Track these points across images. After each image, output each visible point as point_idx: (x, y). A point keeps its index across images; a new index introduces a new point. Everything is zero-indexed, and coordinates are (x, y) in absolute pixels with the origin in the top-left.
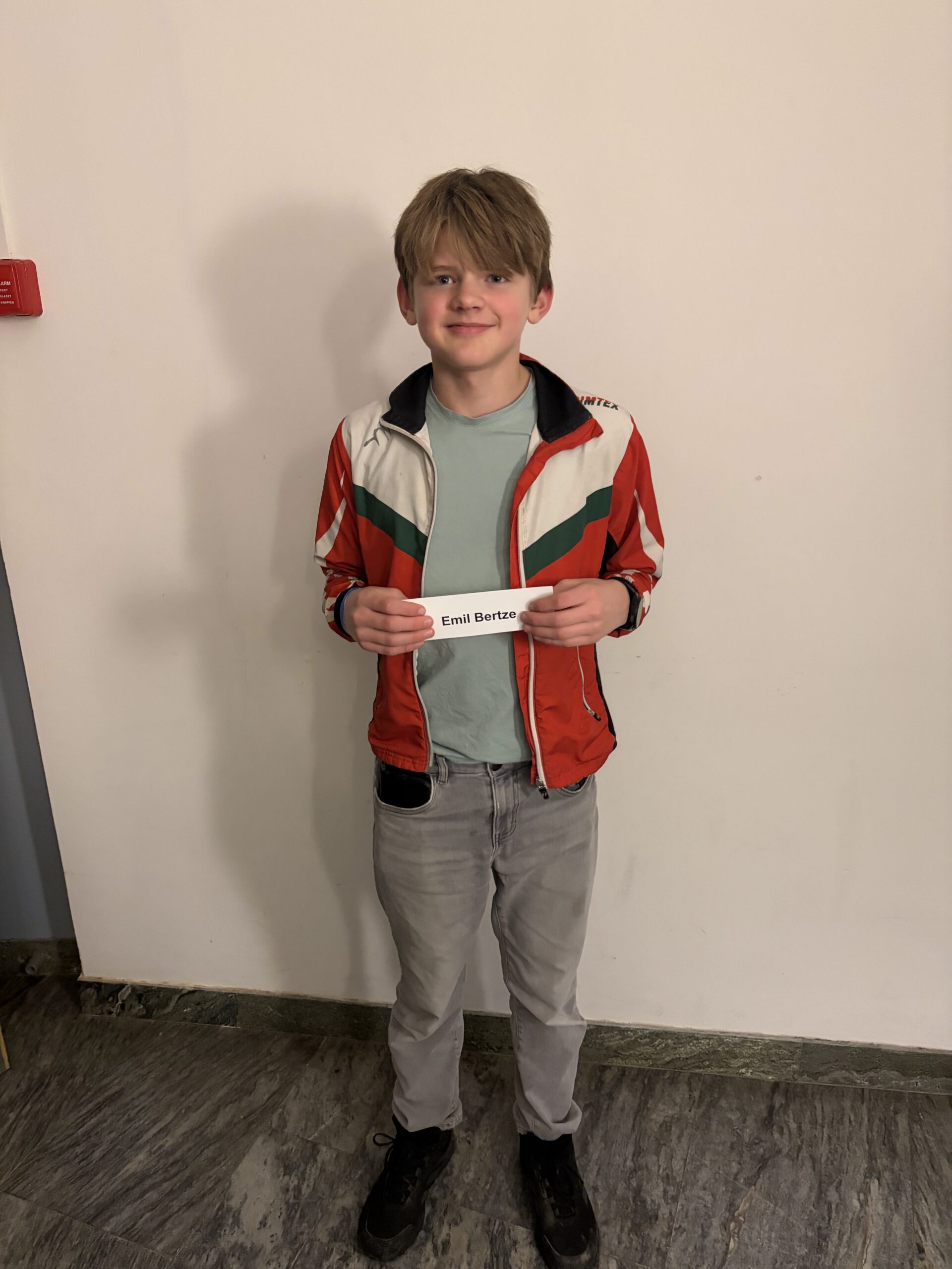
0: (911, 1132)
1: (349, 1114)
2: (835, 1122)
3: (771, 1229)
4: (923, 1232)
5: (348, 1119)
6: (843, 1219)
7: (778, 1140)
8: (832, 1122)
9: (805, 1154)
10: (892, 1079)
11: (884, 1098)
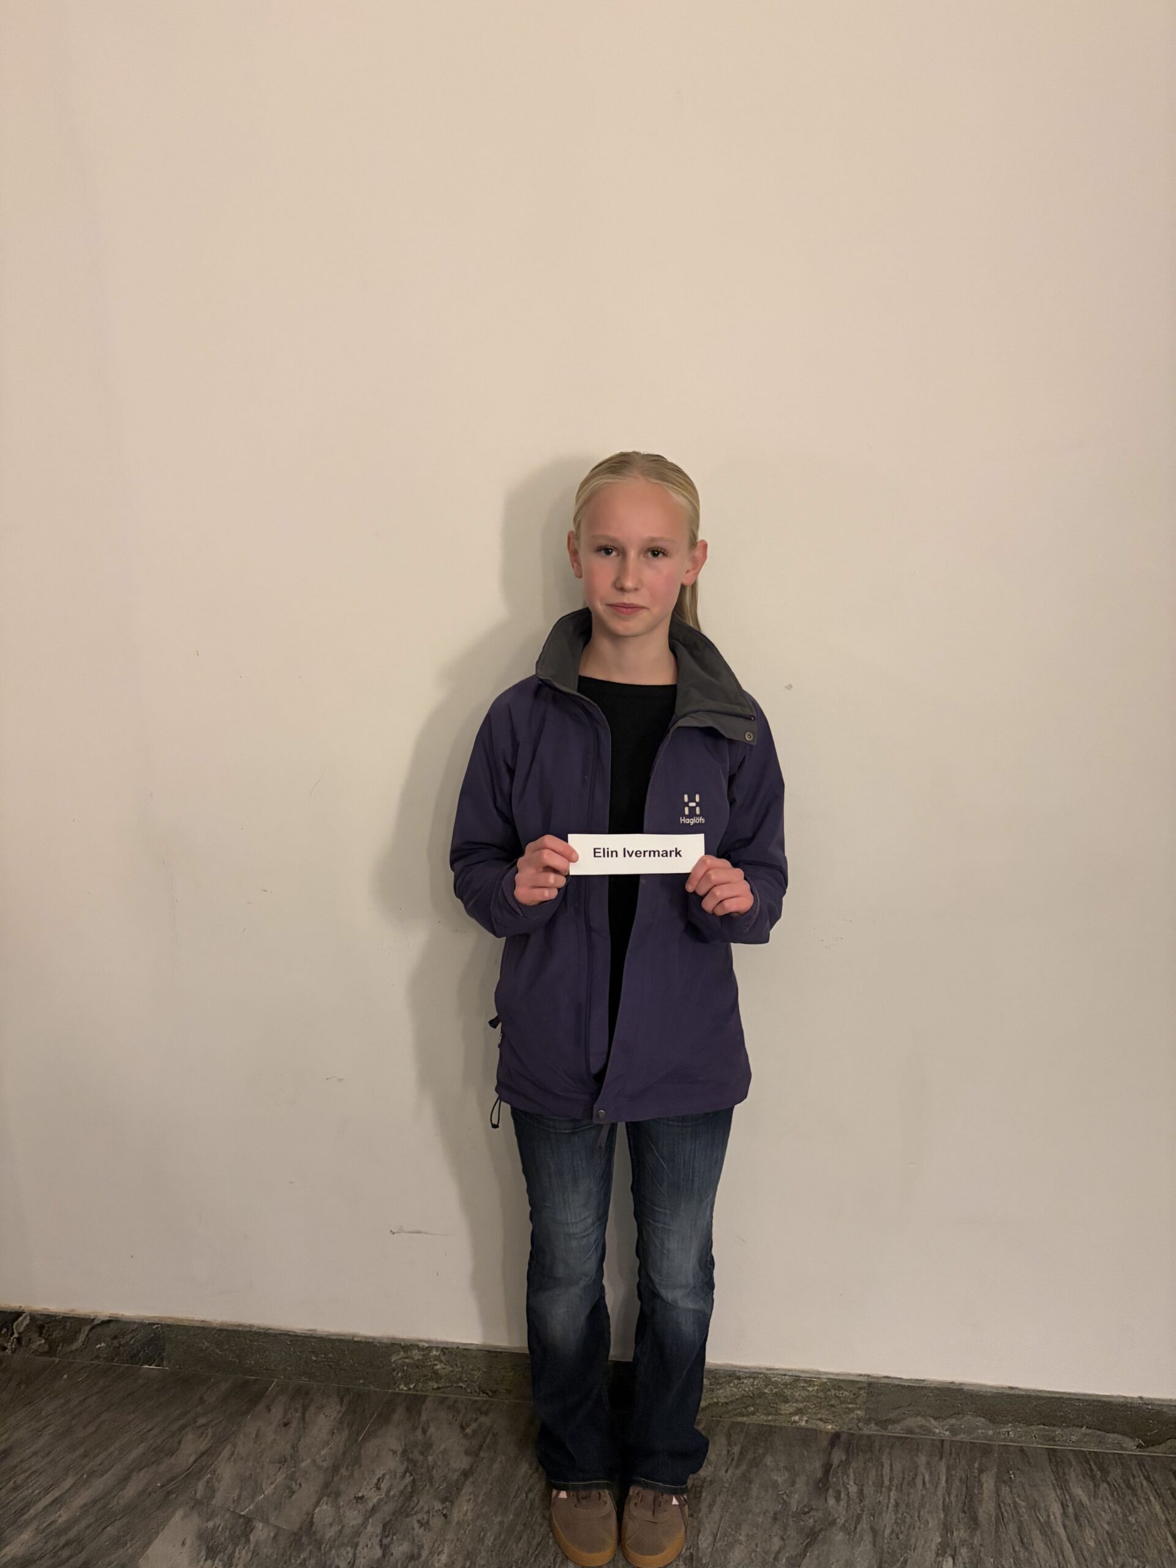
0: (998, 1495)
1: (296, 1482)
2: (905, 1483)
5: (295, 1487)
7: (832, 1507)
8: (902, 1484)
9: (864, 1525)
10: (978, 1428)
11: (968, 1452)
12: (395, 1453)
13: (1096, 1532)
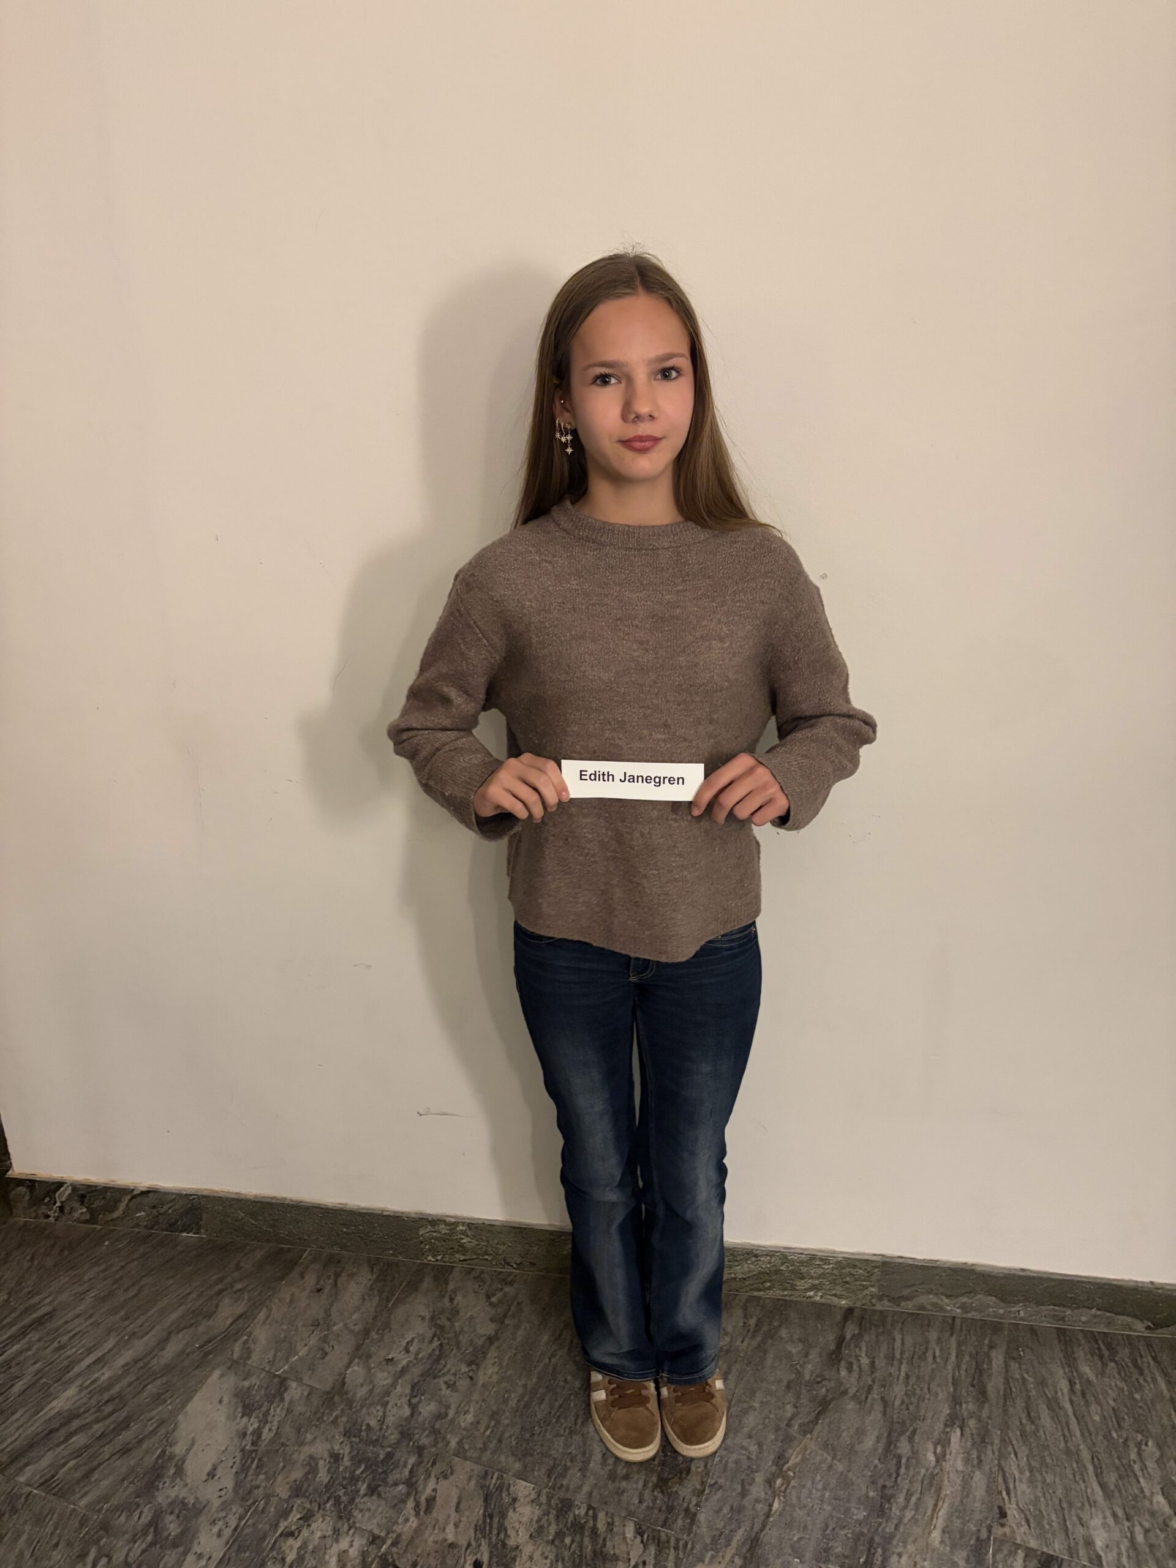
0: (1007, 1371)
1: (328, 1345)
2: (916, 1357)
3: (824, 1488)
4: (1008, 1493)
5: (328, 1349)
6: (913, 1476)
7: (844, 1378)
8: (913, 1358)
9: (876, 1397)
10: (989, 1306)
11: (978, 1329)
12: (423, 1318)
13: (1102, 1408)
